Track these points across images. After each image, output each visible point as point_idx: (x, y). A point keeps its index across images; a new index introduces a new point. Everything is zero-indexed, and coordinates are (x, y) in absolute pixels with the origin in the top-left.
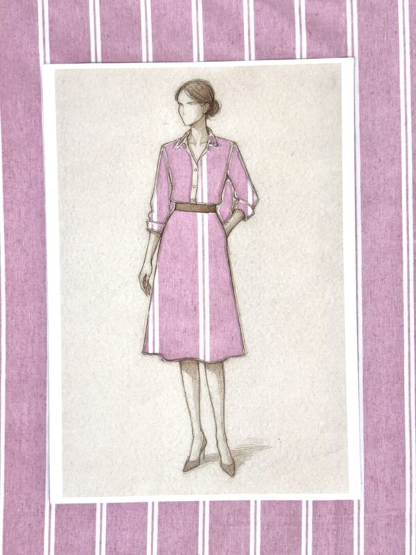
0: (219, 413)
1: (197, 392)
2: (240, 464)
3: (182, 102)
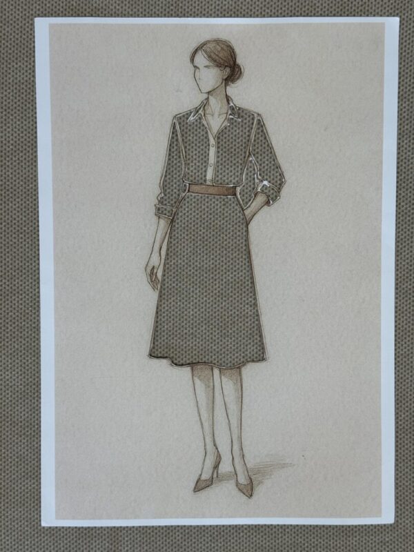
0: (236, 425)
1: (210, 402)
2: (259, 484)
3: (198, 65)
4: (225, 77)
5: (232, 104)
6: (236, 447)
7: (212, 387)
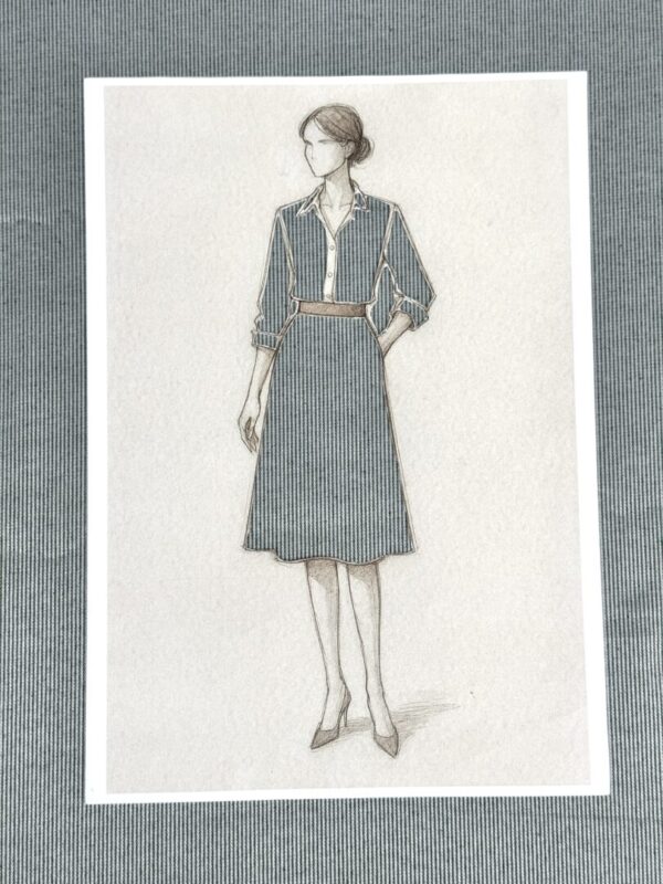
1: (334, 614)
2: (407, 736)
3: (310, 140)
4: (347, 156)
5: (357, 192)
6: (373, 681)
7: (336, 592)
